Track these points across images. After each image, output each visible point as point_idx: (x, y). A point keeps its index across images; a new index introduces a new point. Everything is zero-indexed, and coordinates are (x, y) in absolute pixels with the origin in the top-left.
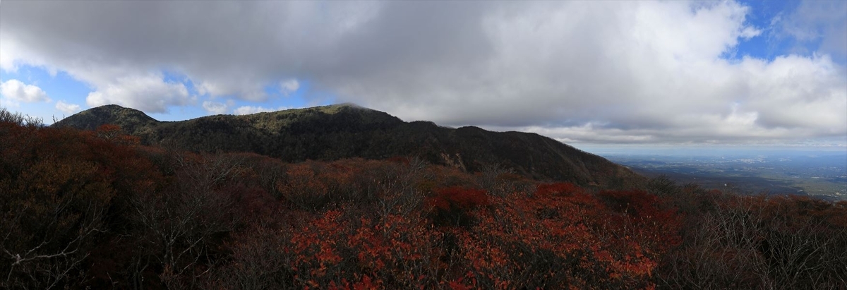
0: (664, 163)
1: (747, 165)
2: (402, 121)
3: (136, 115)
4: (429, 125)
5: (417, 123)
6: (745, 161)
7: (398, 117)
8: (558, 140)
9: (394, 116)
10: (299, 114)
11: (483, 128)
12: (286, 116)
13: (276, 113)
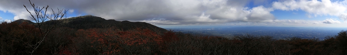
0: (184, 31)
1: (209, 31)
2: (105, 20)
3: (28, 21)
4: (113, 20)
5: (110, 20)
6: (208, 30)
7: (104, 18)
8: (152, 24)
9: (103, 18)
10: (75, 18)
11: (129, 21)
12: (72, 19)
13: (69, 19)
